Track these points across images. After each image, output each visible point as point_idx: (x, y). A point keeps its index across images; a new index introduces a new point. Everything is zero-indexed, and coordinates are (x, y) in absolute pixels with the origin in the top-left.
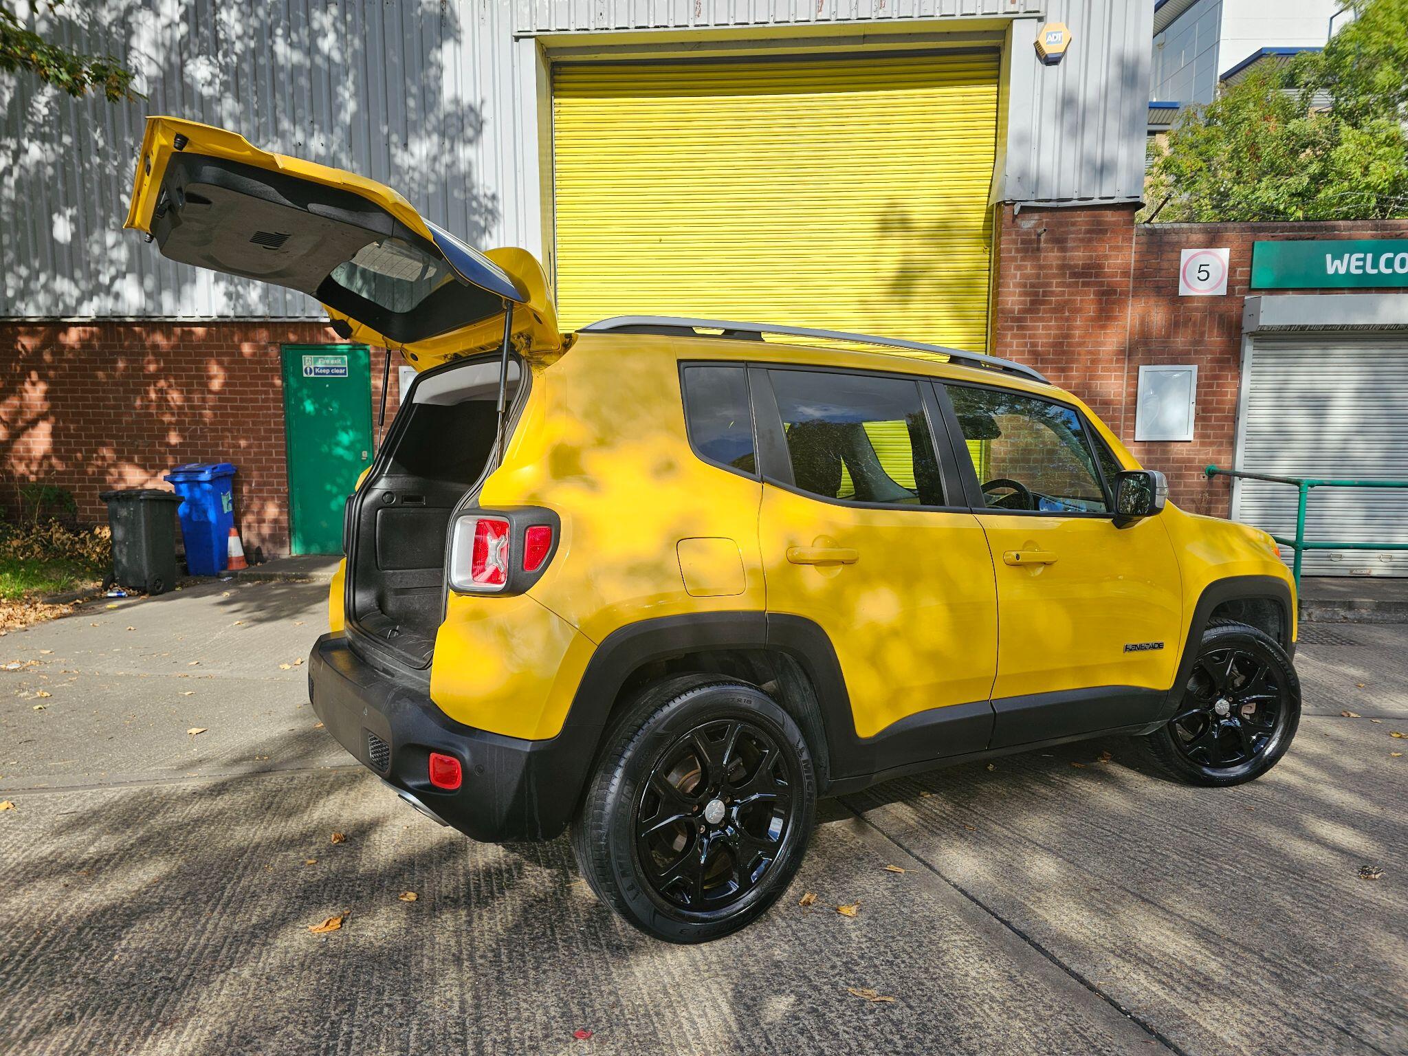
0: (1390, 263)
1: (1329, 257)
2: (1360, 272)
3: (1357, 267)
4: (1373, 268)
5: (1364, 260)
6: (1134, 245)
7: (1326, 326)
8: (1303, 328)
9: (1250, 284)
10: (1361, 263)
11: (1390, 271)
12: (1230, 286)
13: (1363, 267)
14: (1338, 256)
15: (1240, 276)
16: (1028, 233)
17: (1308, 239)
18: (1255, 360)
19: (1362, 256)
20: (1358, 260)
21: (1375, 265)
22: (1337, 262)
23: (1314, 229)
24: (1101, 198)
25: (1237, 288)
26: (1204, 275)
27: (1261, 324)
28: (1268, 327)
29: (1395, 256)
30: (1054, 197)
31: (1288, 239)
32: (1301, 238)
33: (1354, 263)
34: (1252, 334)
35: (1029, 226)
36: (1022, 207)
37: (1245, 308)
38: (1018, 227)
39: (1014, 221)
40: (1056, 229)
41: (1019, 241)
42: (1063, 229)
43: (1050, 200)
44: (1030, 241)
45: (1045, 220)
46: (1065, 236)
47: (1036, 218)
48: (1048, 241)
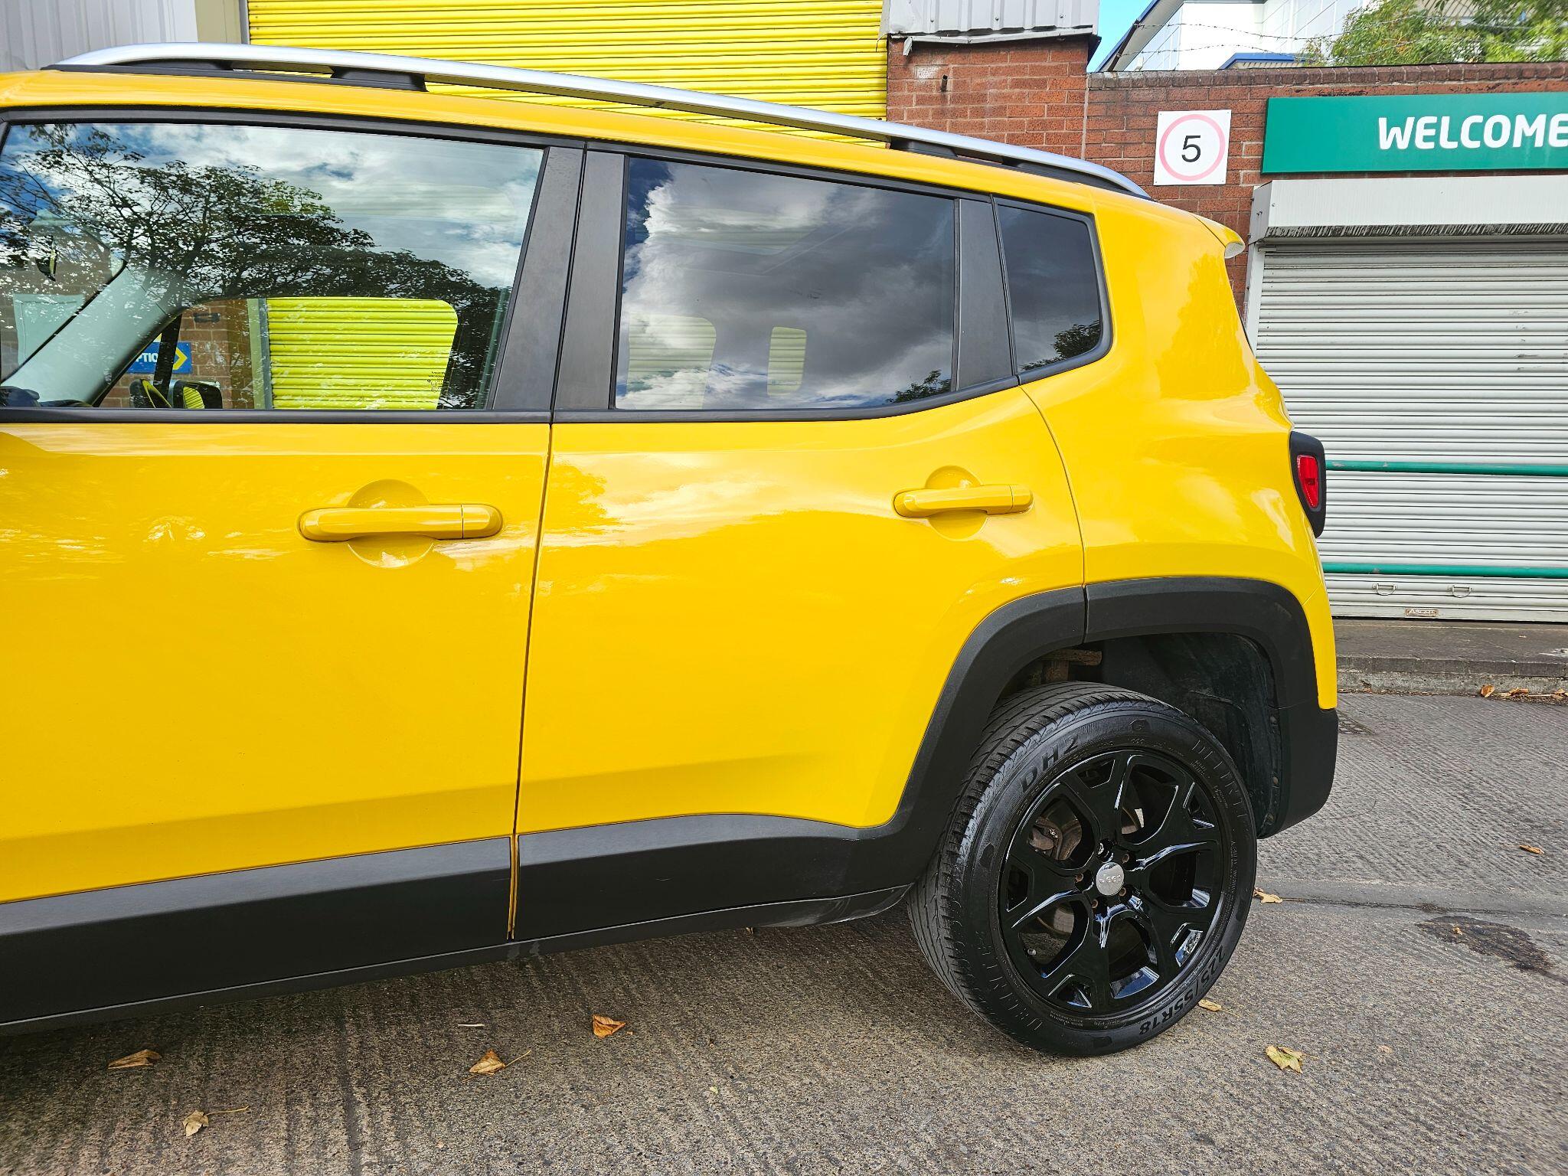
0: (1476, 132)
1: (1383, 122)
2: (1431, 145)
3: (1426, 139)
4: (1449, 140)
5: (1437, 126)
6: (1086, 105)
7: (1371, 227)
8: (1336, 231)
9: (1261, 168)
10: (1432, 132)
11: (1476, 144)
12: (1232, 169)
13: (1435, 138)
14: (1397, 121)
15: (1247, 153)
16: (927, 87)
17: (1350, 94)
18: (1267, 286)
19: (1433, 120)
20: (1427, 126)
21: (1454, 135)
22: (1395, 131)
23: (1361, 78)
24: (1036, 29)
25: (1242, 173)
26: (1191, 153)
27: (1271, 224)
28: (1283, 229)
29: (1485, 120)
30: (964, 28)
31: (1321, 94)
32: (1341, 93)
33: (1421, 132)
34: (1262, 244)
35: (928, 75)
36: (914, 43)
37: (1254, 204)
38: (913, 77)
39: (906, 68)
40: (968, 81)
41: (914, 99)
42: (978, 81)
43: (957, 33)
44: (929, 100)
45: (951, 66)
46: (983, 92)
47: (939, 62)
48: (956, 99)
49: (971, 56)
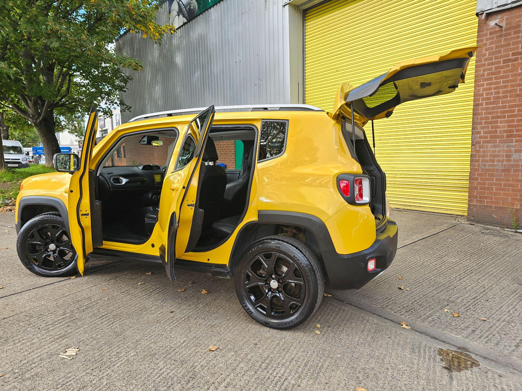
16: (493, 28)
35: (495, 23)
36: (487, 13)
38: (489, 25)
39: (485, 23)
40: (512, 21)
41: (488, 34)
42: (517, 20)
43: (508, 4)
44: (495, 32)
45: (505, 17)
46: (519, 24)
47: (499, 17)
48: (506, 30)
49: (514, 11)
